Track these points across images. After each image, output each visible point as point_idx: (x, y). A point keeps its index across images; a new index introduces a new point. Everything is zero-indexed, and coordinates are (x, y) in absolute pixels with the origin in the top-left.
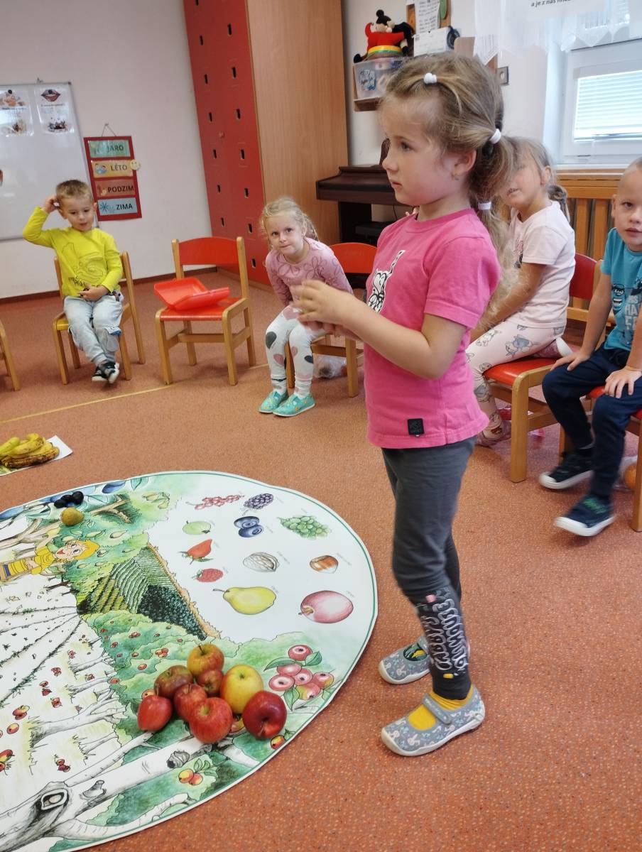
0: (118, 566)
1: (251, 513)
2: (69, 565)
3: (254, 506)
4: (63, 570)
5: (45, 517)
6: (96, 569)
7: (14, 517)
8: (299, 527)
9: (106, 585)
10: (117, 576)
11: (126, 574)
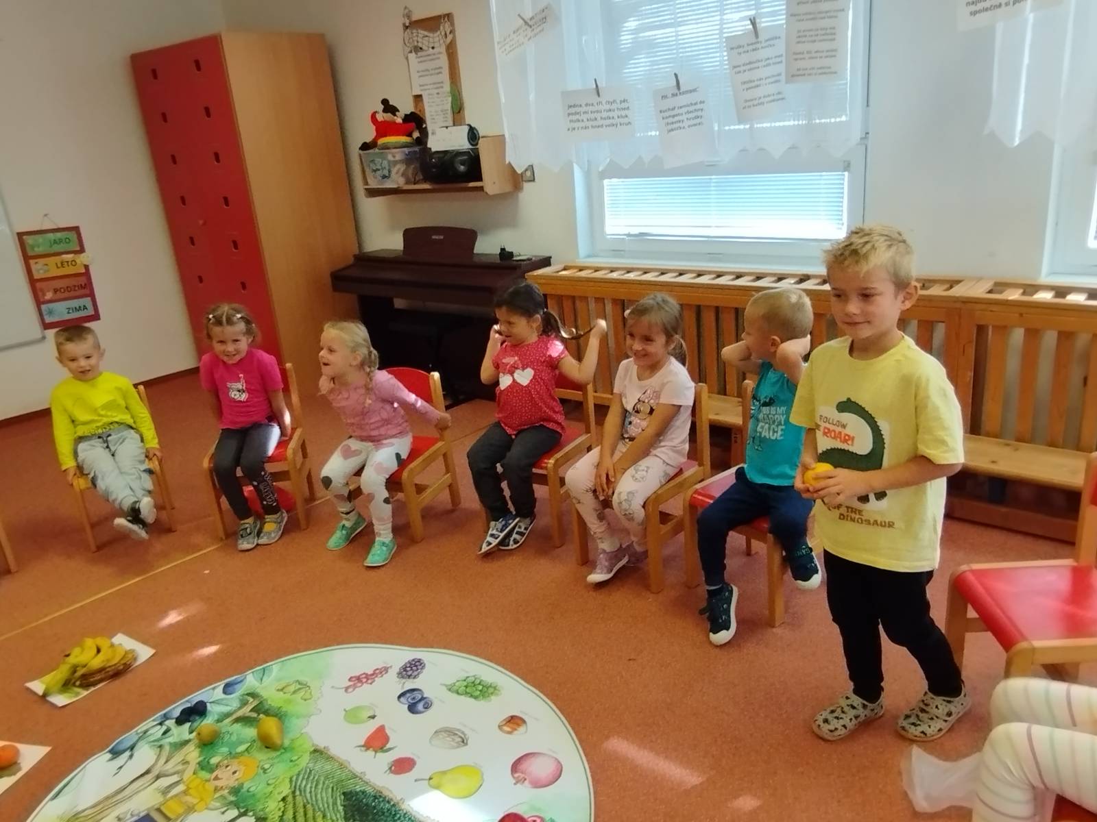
0: (294, 779)
1: (410, 684)
2: (235, 791)
3: (409, 677)
4: (232, 798)
5: (171, 740)
6: (270, 789)
7: (132, 748)
8: (468, 690)
9: (294, 804)
10: (300, 791)
11: (309, 786)
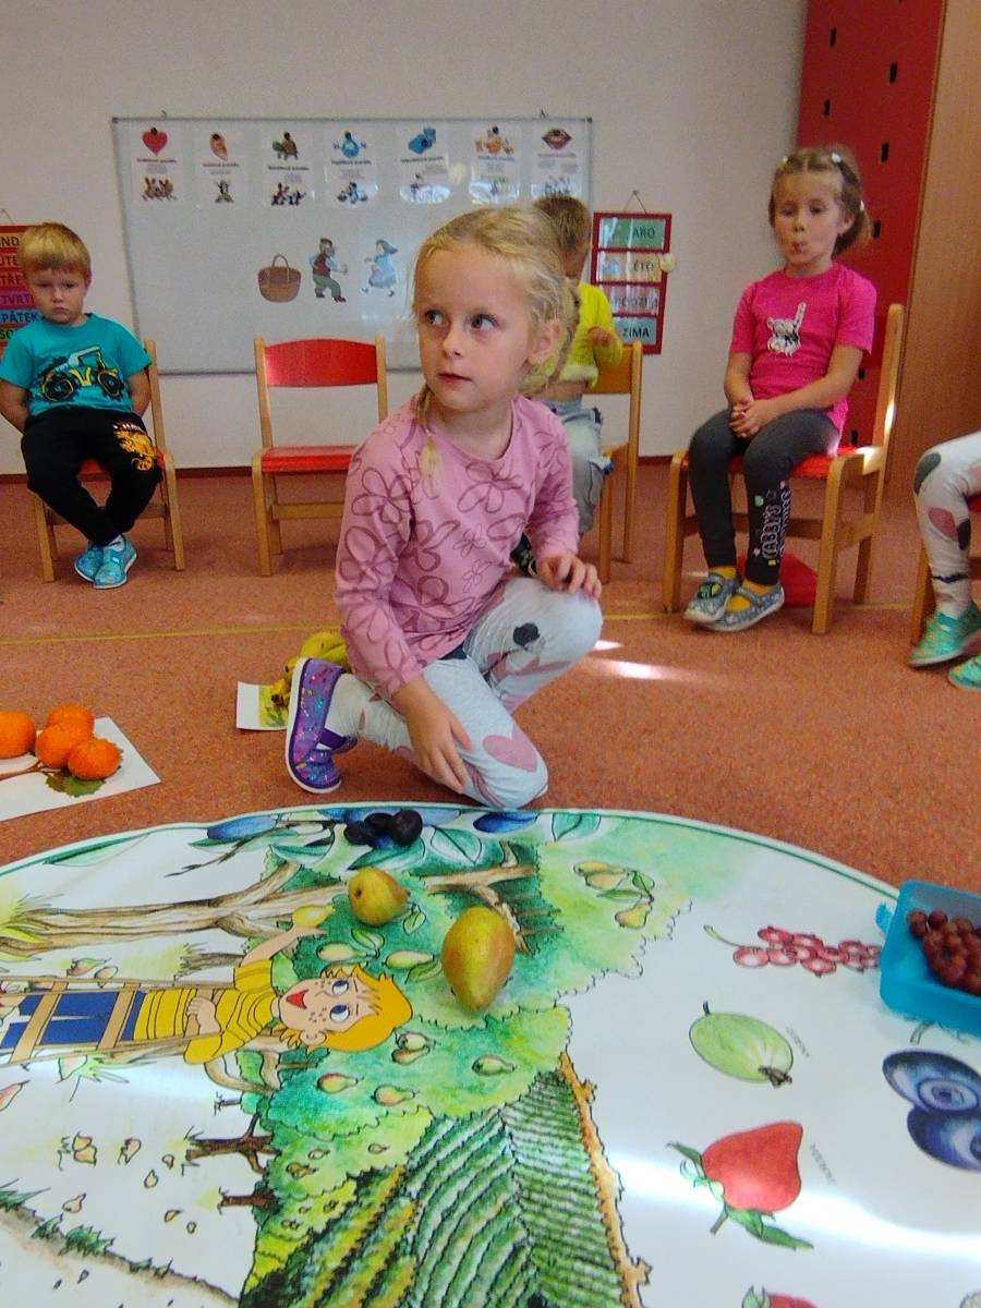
2: (298, 1062)
4: (273, 1080)
5: (309, 862)
7: (242, 842)
